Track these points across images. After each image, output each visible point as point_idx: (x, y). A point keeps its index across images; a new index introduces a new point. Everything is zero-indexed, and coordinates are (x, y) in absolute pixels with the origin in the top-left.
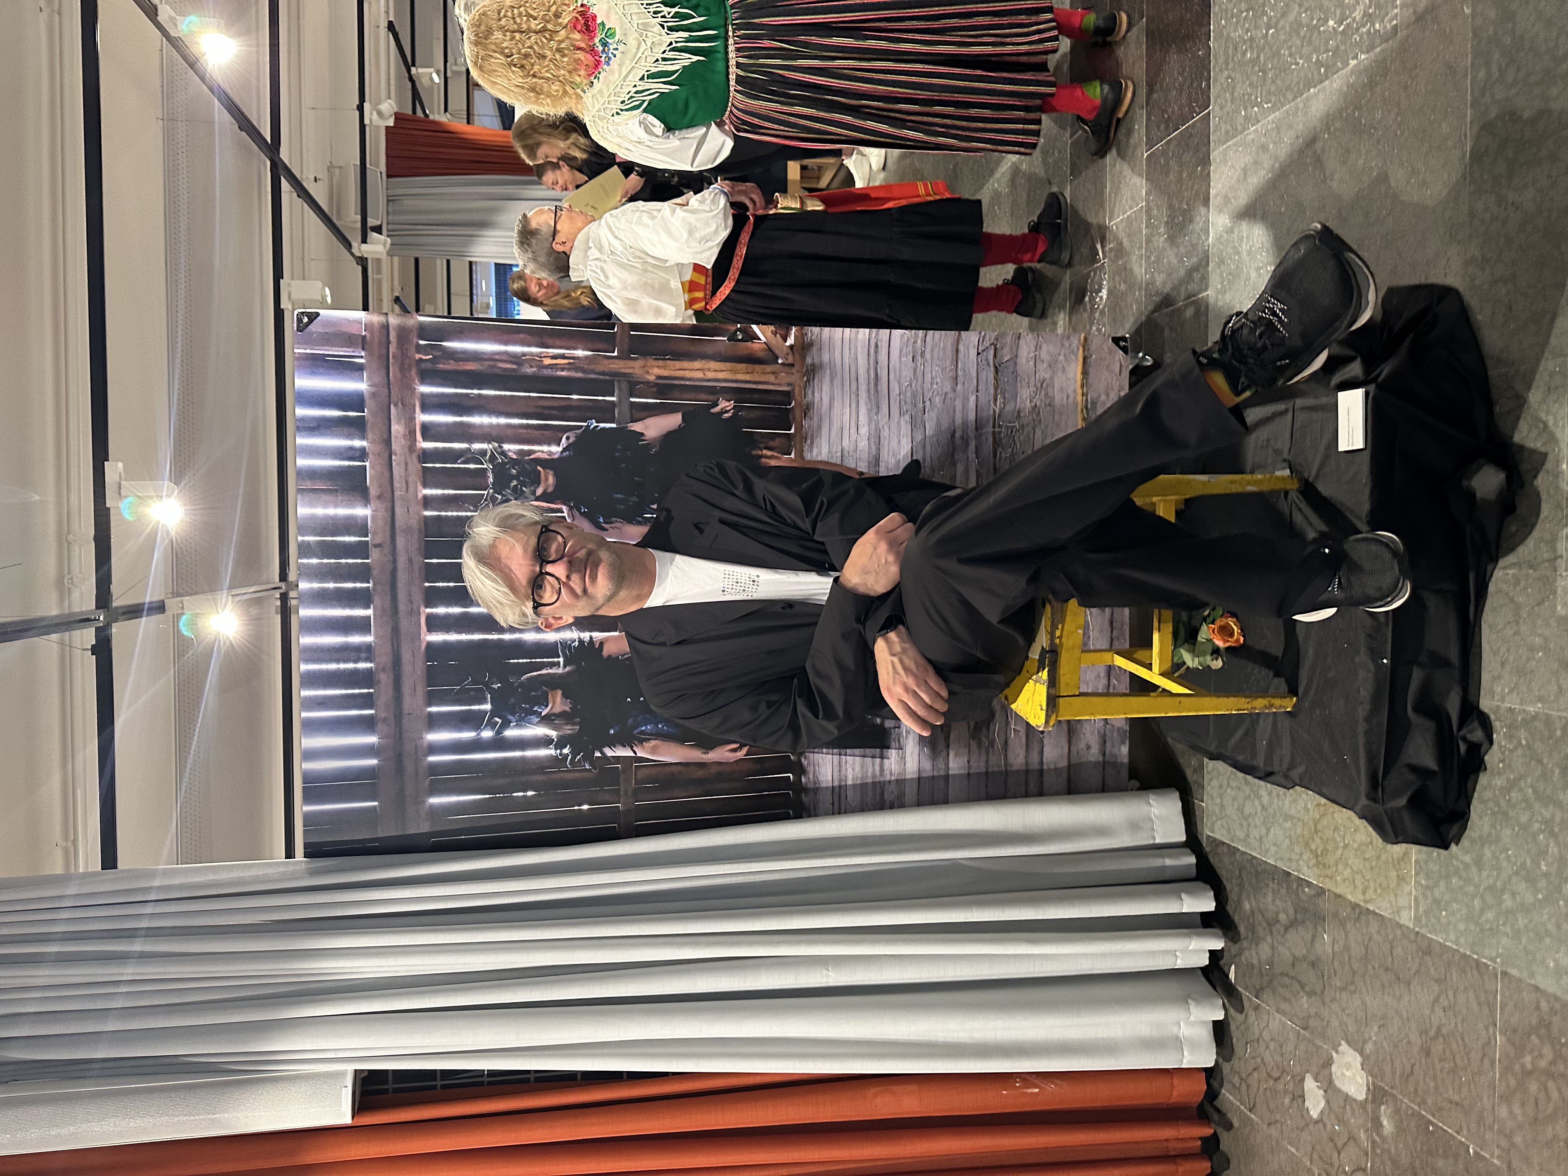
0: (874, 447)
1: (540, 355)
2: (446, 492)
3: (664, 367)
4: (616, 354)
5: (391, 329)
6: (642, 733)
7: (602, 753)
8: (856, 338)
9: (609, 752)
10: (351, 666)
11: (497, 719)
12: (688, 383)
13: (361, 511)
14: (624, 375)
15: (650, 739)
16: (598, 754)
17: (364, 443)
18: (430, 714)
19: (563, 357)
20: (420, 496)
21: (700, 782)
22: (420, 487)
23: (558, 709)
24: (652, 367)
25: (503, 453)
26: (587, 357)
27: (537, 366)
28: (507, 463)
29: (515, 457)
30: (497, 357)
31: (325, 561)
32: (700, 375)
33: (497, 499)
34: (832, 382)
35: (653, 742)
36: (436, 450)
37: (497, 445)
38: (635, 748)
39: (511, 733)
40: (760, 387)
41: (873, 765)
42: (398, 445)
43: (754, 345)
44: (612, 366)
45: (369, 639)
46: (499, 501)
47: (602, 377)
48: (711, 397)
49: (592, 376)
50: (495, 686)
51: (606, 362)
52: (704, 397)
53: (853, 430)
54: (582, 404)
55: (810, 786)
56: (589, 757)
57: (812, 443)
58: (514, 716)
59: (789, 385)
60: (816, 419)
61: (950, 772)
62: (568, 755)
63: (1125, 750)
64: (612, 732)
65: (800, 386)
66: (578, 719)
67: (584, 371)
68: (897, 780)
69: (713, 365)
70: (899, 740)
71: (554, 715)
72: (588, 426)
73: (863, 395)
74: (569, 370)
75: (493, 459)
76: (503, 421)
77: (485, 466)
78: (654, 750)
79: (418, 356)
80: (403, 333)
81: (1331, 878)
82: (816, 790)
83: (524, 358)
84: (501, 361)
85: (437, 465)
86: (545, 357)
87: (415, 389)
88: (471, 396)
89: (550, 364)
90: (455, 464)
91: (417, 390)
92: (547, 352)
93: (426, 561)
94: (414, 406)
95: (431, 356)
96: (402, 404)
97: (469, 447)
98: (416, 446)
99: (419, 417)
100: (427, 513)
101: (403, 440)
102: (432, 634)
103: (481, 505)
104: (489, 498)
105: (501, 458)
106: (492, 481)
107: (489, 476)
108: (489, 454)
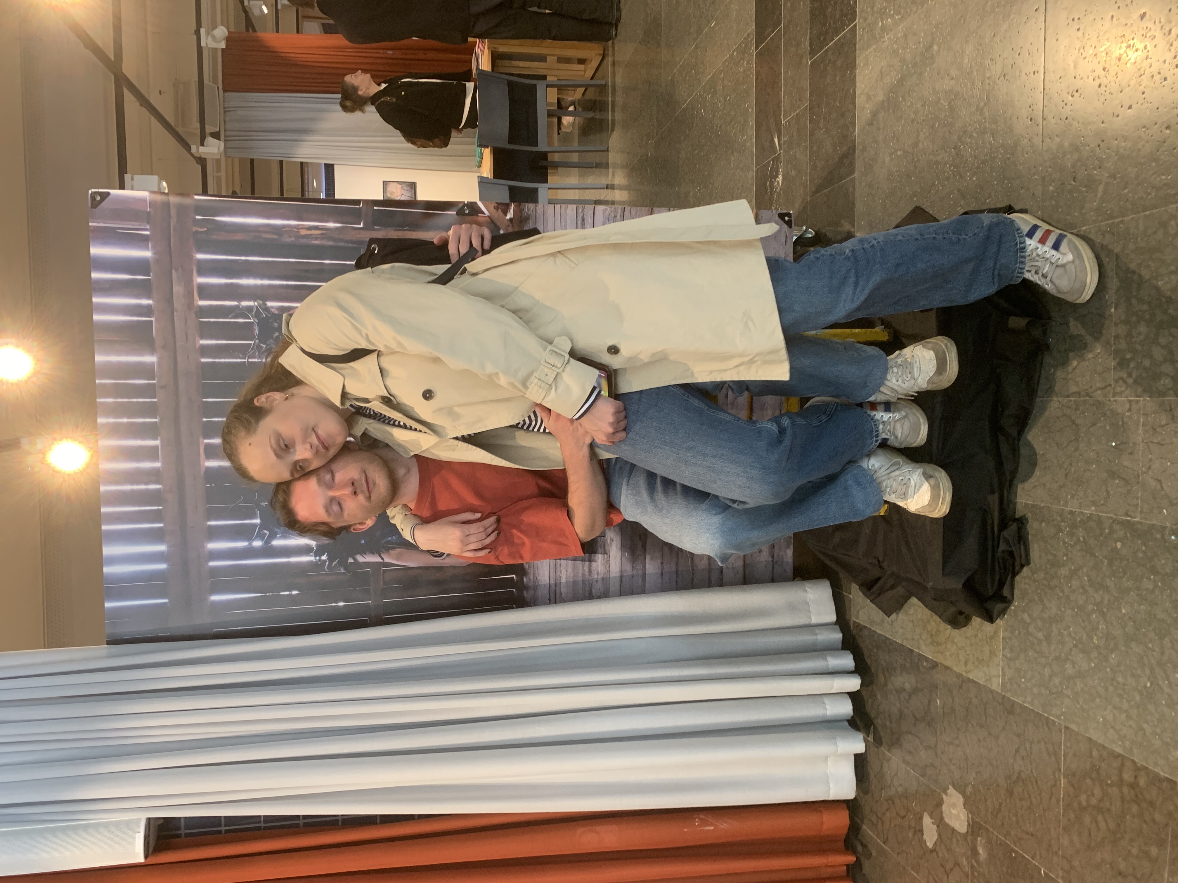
1: (297, 227)
2: (219, 342)
4: (361, 226)
5: (171, 206)
6: (389, 542)
7: (355, 559)
9: (361, 559)
10: (142, 487)
11: (266, 531)
13: (150, 359)
15: (395, 548)
16: (351, 560)
17: (150, 302)
18: (210, 527)
19: (316, 228)
20: (198, 346)
21: (438, 583)
22: (197, 338)
25: (267, 309)
26: (337, 229)
27: (294, 236)
28: (268, 318)
29: (276, 312)
30: (261, 229)
31: (120, 400)
33: (262, 347)
35: (398, 550)
36: (211, 306)
37: (261, 302)
38: (382, 555)
39: (277, 543)
41: (583, 567)
42: (179, 303)
43: (479, 218)
44: (358, 236)
45: (158, 465)
46: (263, 349)
47: (350, 245)
49: (342, 244)
50: (264, 504)
51: (354, 232)
54: (333, 267)
55: (531, 584)
56: (343, 563)
58: (279, 528)
61: (647, 572)
62: (325, 561)
63: (790, 552)
64: (362, 542)
67: (333, 240)
68: (603, 579)
70: (604, 546)
74: (323, 239)
76: (266, 282)
77: (252, 321)
78: (398, 557)
79: (195, 229)
80: (181, 209)
81: (942, 653)
82: (536, 587)
83: (284, 229)
84: (264, 232)
85: (212, 320)
86: (301, 228)
87: (192, 256)
88: (240, 262)
89: (306, 235)
90: (227, 319)
91: (194, 258)
92: (303, 225)
93: (204, 400)
94: (192, 270)
95: (206, 229)
96: (182, 268)
97: (238, 305)
98: (194, 304)
99: (196, 280)
100: (204, 360)
101: (183, 299)
102: (209, 461)
103: (249, 353)
104: (255, 347)
105: (265, 314)
106: (258, 333)
107: (255, 328)
108: (255, 310)
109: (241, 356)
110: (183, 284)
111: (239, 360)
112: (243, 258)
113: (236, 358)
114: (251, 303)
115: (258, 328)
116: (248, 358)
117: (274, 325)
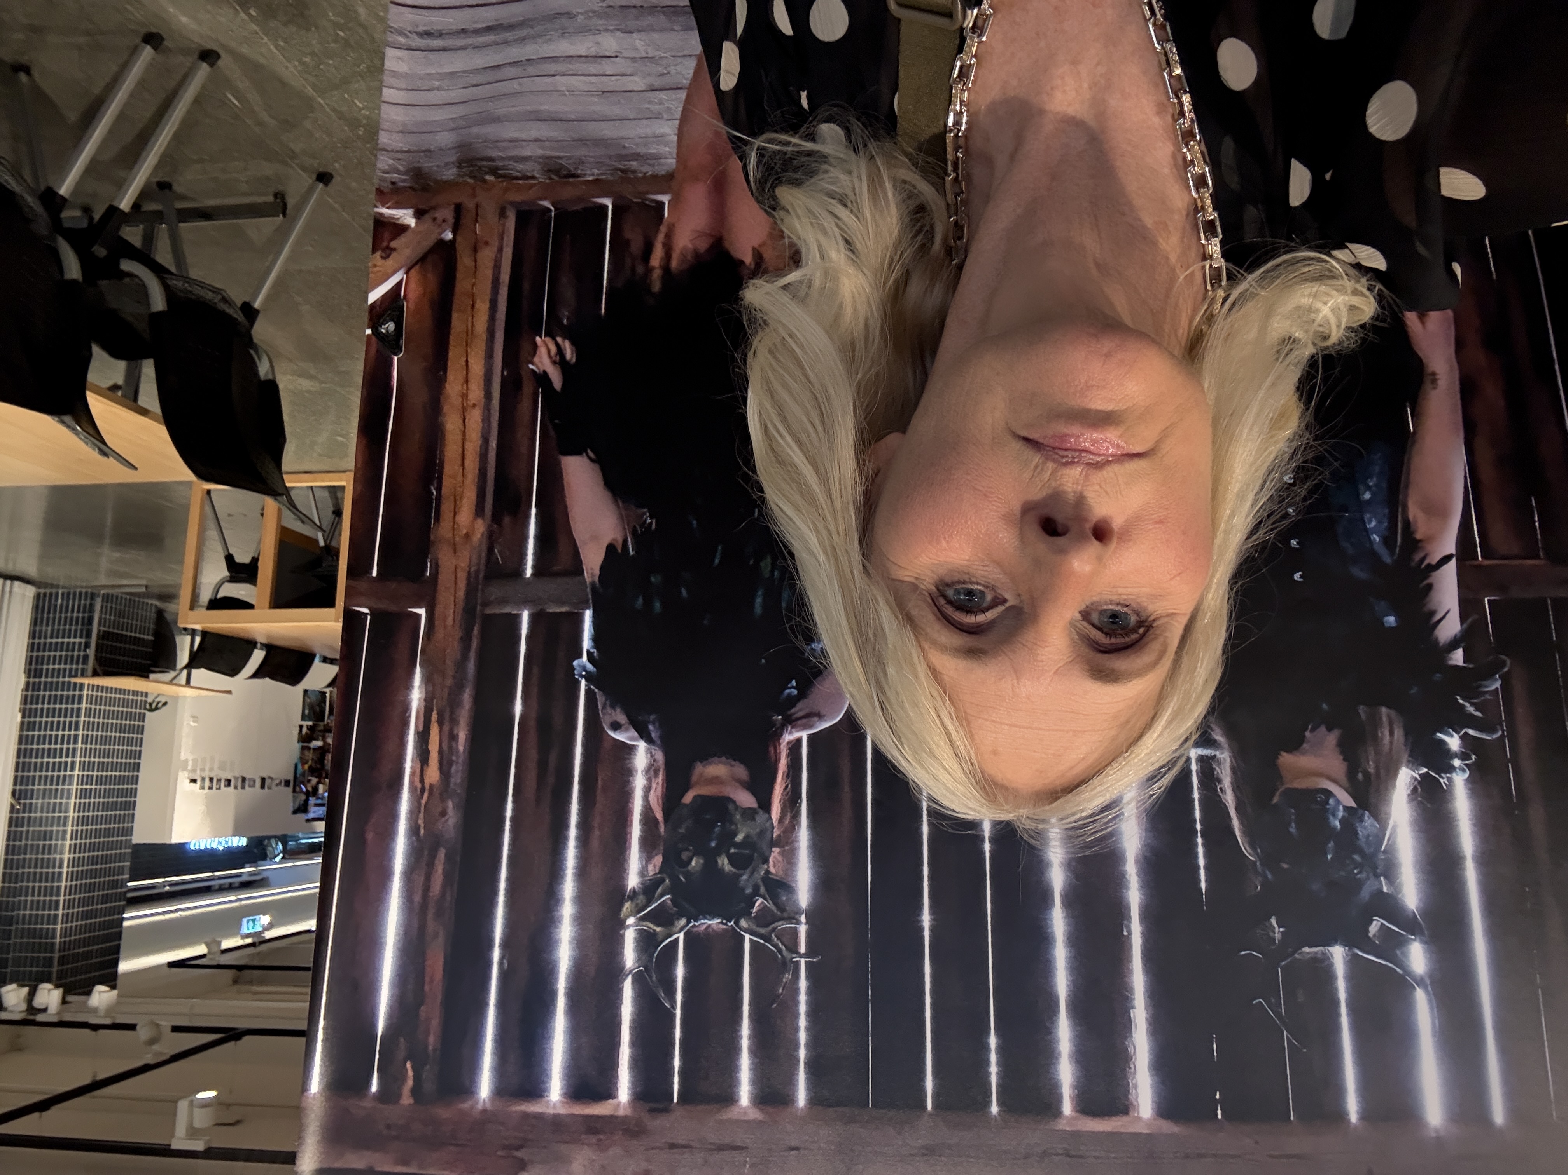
0: (649, 20)
1: (417, 793)
2: (745, 1043)
3: (456, 501)
6: (1388, 541)
8: (406, 76)
9: (1450, 627)
11: (1373, 930)
12: (493, 444)
14: (471, 591)
15: (1407, 524)
16: (1457, 657)
19: (423, 737)
20: (755, 1114)
22: (732, 1114)
23: (1336, 765)
24: (454, 527)
25: (649, 889)
26: (428, 680)
27: (443, 800)
28: (674, 879)
29: (658, 860)
30: (417, 898)
32: (475, 417)
33: (764, 909)
34: (498, 120)
35: (1414, 512)
36: (636, 1065)
37: (627, 905)
38: (1434, 559)
39: (1411, 892)
40: (505, 277)
43: (412, 296)
44: (450, 621)
46: (770, 905)
48: (528, 387)
49: (471, 666)
50: (1278, 932)
51: (440, 634)
52: (525, 405)
53: (608, 67)
54: (535, 690)
57: (637, 156)
58: (1359, 885)
59: (502, 214)
60: (581, 152)
62: (1465, 739)
64: (1391, 620)
65: (507, 190)
66: (1362, 709)
67: (459, 687)
69: (453, 387)
71: (1351, 773)
72: (589, 677)
73: (530, 50)
74: (454, 721)
75: (662, 917)
76: (569, 888)
77: (681, 936)
78: (1436, 510)
79: (406, 1099)
83: (422, 832)
84: (427, 889)
85: (677, 1063)
86: (422, 781)
87: (485, 1111)
88: (506, 965)
89: (441, 768)
91: (488, 1106)
92: (413, 774)
93: (929, 1106)
94: (526, 1116)
95: (408, 1065)
96: (519, 1148)
97: (633, 976)
98: (626, 1117)
99: (554, 1104)
100: (802, 1097)
101: (611, 1152)
102: (1135, 1103)
103: (780, 951)
104: (762, 931)
105: (662, 895)
106: (719, 921)
107: (705, 926)
108: (651, 926)
109: (788, 976)
110: (564, 1148)
111: (803, 984)
112: (496, 954)
113: (797, 991)
114: (630, 937)
115: (705, 918)
116: (794, 955)
117: (698, 869)
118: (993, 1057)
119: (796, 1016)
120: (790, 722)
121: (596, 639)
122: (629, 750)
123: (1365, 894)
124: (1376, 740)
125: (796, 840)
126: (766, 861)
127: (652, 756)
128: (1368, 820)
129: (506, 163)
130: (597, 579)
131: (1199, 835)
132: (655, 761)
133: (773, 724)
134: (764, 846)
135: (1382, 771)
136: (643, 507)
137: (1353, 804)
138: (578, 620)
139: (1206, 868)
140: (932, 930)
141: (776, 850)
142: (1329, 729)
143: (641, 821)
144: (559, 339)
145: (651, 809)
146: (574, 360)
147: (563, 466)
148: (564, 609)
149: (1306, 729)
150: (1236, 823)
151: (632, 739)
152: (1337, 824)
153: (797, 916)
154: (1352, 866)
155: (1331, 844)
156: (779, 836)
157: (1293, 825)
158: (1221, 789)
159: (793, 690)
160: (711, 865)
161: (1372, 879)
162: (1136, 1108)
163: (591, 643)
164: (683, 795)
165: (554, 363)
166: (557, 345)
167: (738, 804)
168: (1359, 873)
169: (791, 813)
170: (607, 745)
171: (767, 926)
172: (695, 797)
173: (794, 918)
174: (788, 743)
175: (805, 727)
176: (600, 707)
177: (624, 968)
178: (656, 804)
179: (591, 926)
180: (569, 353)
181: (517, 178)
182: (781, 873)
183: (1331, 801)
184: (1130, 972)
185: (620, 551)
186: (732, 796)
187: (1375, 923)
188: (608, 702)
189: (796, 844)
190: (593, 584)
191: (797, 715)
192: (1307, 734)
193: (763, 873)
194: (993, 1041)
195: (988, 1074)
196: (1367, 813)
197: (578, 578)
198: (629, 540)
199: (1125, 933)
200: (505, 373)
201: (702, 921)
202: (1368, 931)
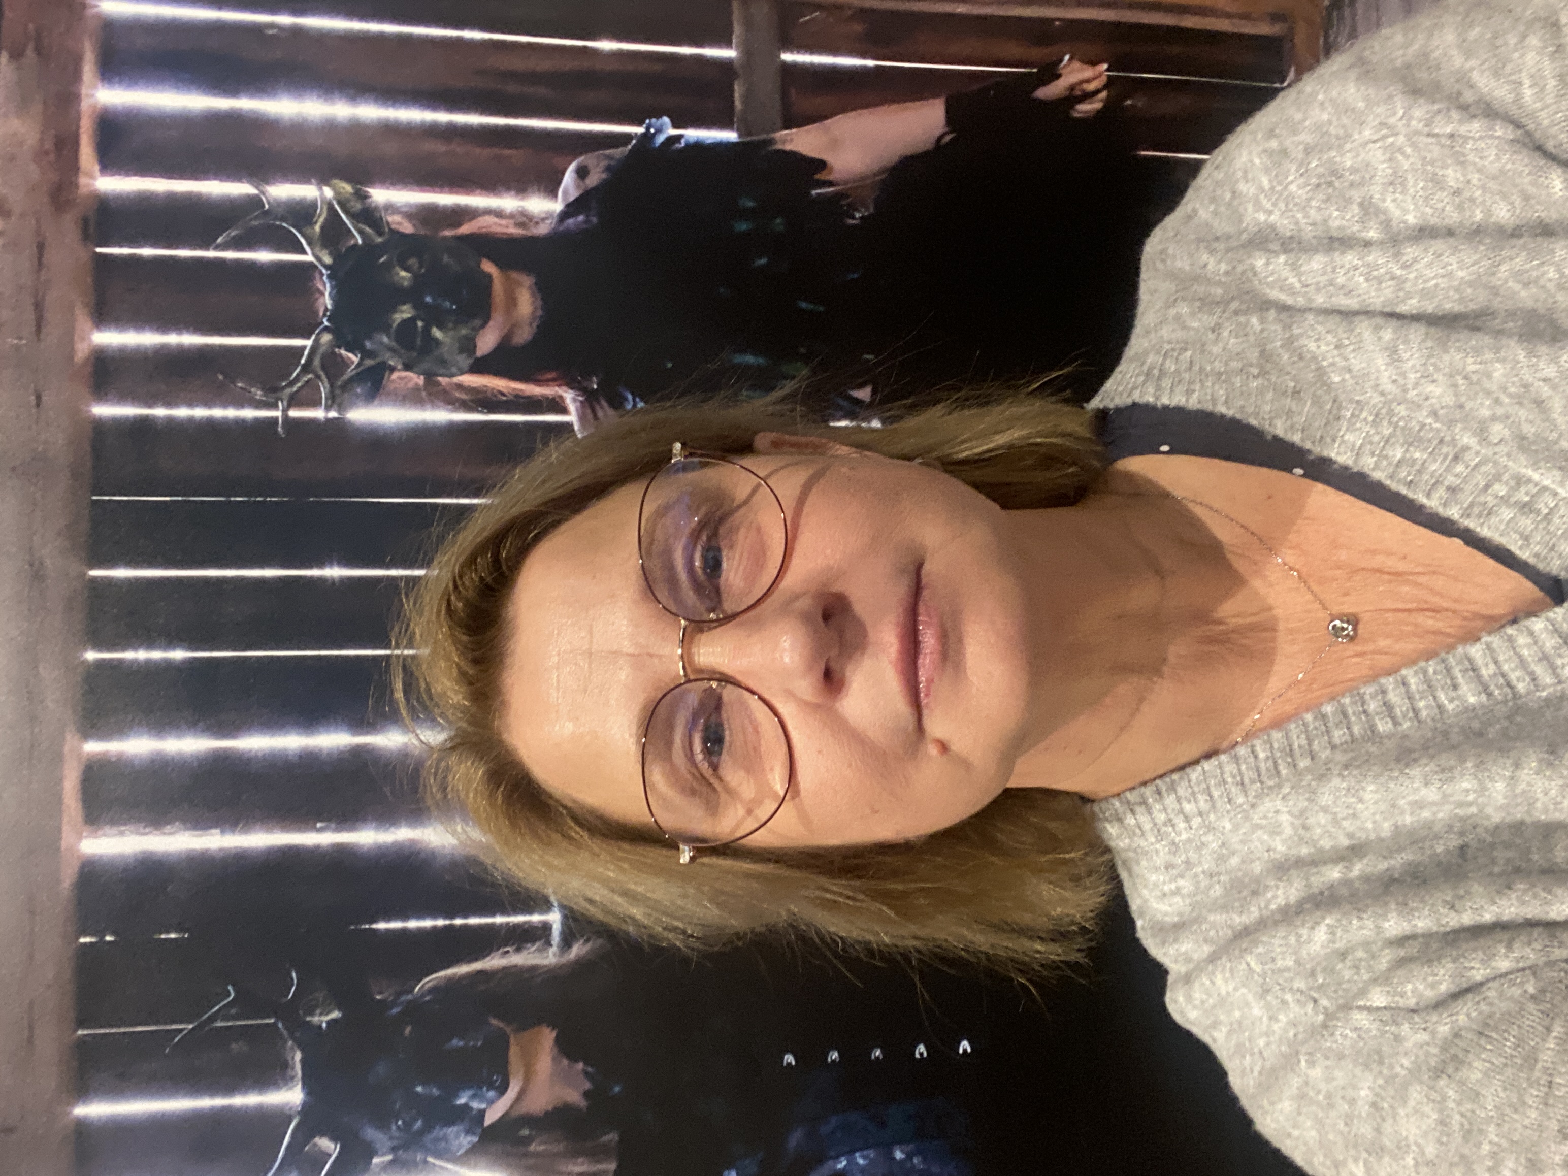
2: (173, 339)
20: (82, 351)
22: (83, 320)
23: (540, 1100)
29: (407, 228)
33: (345, 363)
36: (144, 200)
37: (348, 188)
40: (1190, 22)
42: (16, 181)
46: (350, 372)
48: (1037, 53)
50: (322, 1019)
52: (1014, 50)
54: (630, 67)
58: (383, 1124)
59: (1276, 17)
65: (1311, 22)
71: (529, 1120)
72: (647, 137)
75: (333, 233)
76: (373, 112)
85: (147, 252)
87: (85, 6)
88: (270, 32)
90: (206, 247)
91: (91, 12)
93: (95, 573)
94: (77, 61)
96: (38, 50)
97: (257, 196)
98: (77, 186)
99: (93, 96)
100: (104, 410)
101: (33, 167)
102: (100, 833)
103: (292, 384)
104: (317, 362)
105: (361, 232)
106: (329, 307)
107: (321, 288)
108: (322, 219)
109: (259, 394)
110: (37, 108)
111: (249, 413)
112: (285, 20)
113: (240, 405)
114: (307, 191)
115: (332, 288)
116: (285, 403)
117: (396, 278)
118: (157, 655)
119: (208, 404)
120: (590, 400)
121: (698, 147)
122: (551, 189)
123: (371, 1134)
124: (574, 1154)
125: (434, 407)
126: (407, 367)
127: (543, 219)
128: (466, 1141)
129: (1348, 21)
130: (779, 147)
131: (447, 922)
132: (537, 223)
133: (587, 376)
134: (425, 365)
135: (531, 1161)
136: (876, 207)
137: (488, 1122)
138: (725, 123)
139: (404, 931)
140: (322, 580)
141: (421, 380)
142: (587, 1094)
143: (458, 206)
144: (1104, 94)
145: (474, 218)
146: (1076, 115)
147: (931, 101)
148: (738, 104)
149: (586, 1063)
150: (463, 969)
151: (565, 193)
152: (462, 1101)
153: (335, 406)
154: (407, 1119)
155: (435, 1092)
156: (438, 384)
157: (461, 1043)
158: (507, 952)
159: (631, 403)
160: (401, 295)
161: (389, 1144)
162: (94, 834)
163: (692, 140)
164: (489, 258)
165: (1072, 88)
166: (1097, 92)
167: (481, 332)
168: (398, 1128)
169: (472, 401)
170: (558, 161)
171: (323, 367)
172: (489, 276)
173: (333, 402)
174: (561, 397)
175: (582, 418)
176: (608, 152)
177: (268, 183)
178: (480, 225)
179: (321, 141)
180: (1086, 108)
181: (1326, 37)
182: (392, 387)
183: (491, 1094)
184: (269, 830)
185: (817, 176)
186: (491, 323)
187: (332, 1146)
188: (613, 163)
189: (429, 406)
190: (771, 142)
191: (598, 408)
192: (580, 1066)
193: (391, 363)
194: (179, 655)
195: (135, 648)
196: (475, 1139)
197: (779, 122)
198: (831, 189)
199: (319, 825)
200: (1057, 23)
201: (328, 285)
202: (322, 1135)
